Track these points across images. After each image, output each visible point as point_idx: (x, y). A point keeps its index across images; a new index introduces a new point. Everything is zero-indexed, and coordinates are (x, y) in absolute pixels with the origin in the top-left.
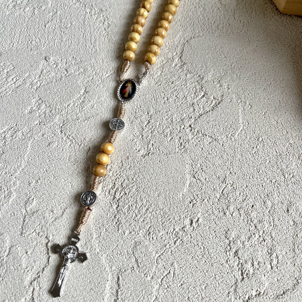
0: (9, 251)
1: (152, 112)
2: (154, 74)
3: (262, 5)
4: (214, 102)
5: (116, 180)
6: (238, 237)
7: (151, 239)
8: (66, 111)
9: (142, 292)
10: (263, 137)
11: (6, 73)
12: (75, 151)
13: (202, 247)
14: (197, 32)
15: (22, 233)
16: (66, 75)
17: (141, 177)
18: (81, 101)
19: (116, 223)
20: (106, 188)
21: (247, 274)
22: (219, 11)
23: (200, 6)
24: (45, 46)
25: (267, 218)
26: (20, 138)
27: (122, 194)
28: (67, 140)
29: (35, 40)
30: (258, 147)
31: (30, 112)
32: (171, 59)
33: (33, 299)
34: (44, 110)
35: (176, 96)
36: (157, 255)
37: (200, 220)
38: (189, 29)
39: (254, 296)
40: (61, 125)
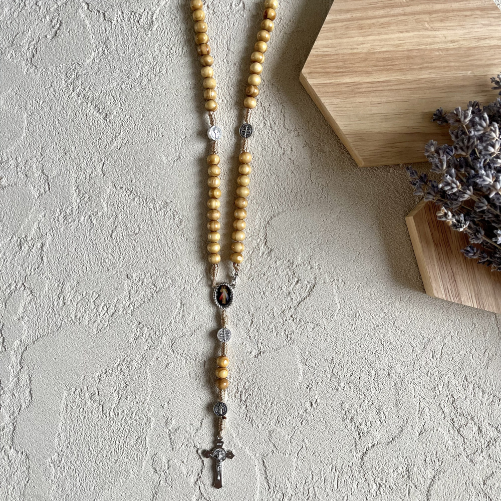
0: (168, 465)
1: (252, 310)
2: (244, 269)
3: (339, 157)
4: (308, 286)
5: (238, 384)
6: (352, 406)
7: (281, 426)
8: (170, 330)
9: (285, 467)
10: (360, 313)
11: (93, 303)
12: (193, 367)
13: (324, 422)
14: (276, 208)
15: (173, 449)
16: (155, 291)
17: (259, 377)
18: (181, 316)
19: (249, 420)
20: (231, 394)
21: (363, 433)
22: (293, 175)
23: (272, 173)
24: (121, 262)
25: (373, 385)
26: (137, 367)
27: (246, 396)
28: (182, 358)
29: (108, 258)
30: (357, 323)
31: (136, 339)
32: (257, 247)
33: (202, 494)
34: (148, 334)
35: (271, 288)
36: (289, 437)
37: (318, 401)
38: (266, 206)
39: (370, 447)
40: (171, 345)
